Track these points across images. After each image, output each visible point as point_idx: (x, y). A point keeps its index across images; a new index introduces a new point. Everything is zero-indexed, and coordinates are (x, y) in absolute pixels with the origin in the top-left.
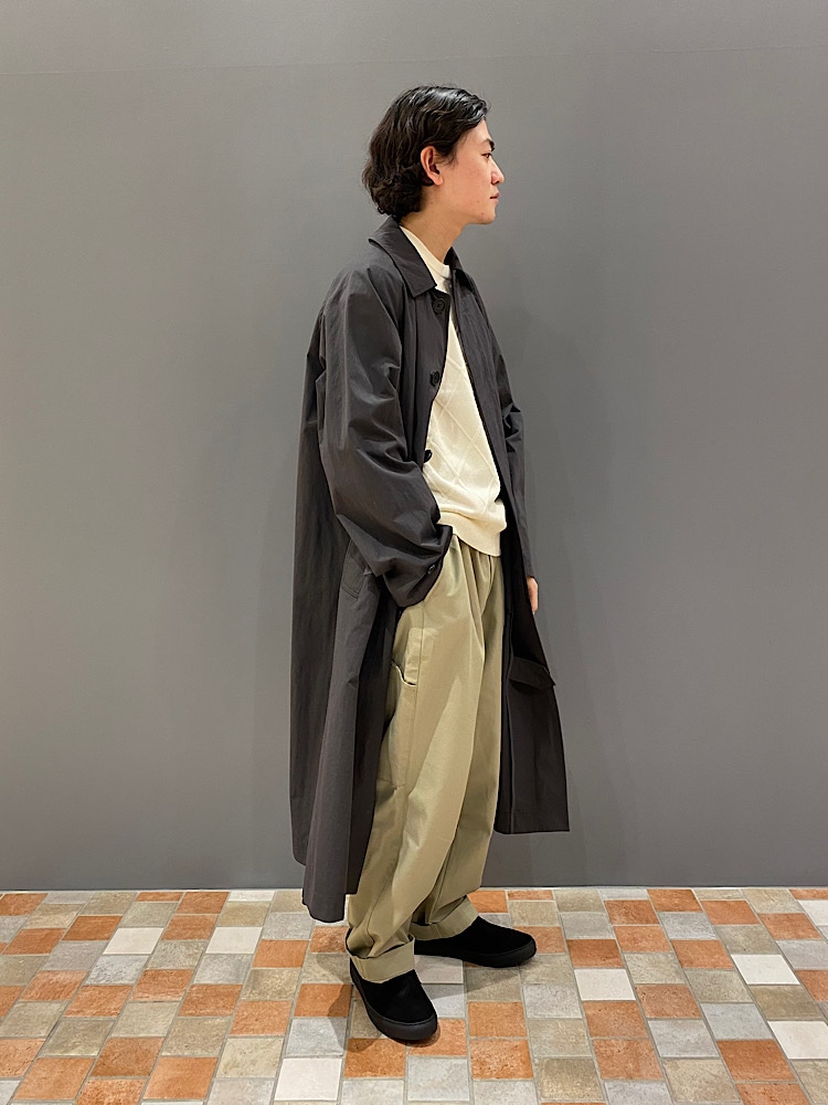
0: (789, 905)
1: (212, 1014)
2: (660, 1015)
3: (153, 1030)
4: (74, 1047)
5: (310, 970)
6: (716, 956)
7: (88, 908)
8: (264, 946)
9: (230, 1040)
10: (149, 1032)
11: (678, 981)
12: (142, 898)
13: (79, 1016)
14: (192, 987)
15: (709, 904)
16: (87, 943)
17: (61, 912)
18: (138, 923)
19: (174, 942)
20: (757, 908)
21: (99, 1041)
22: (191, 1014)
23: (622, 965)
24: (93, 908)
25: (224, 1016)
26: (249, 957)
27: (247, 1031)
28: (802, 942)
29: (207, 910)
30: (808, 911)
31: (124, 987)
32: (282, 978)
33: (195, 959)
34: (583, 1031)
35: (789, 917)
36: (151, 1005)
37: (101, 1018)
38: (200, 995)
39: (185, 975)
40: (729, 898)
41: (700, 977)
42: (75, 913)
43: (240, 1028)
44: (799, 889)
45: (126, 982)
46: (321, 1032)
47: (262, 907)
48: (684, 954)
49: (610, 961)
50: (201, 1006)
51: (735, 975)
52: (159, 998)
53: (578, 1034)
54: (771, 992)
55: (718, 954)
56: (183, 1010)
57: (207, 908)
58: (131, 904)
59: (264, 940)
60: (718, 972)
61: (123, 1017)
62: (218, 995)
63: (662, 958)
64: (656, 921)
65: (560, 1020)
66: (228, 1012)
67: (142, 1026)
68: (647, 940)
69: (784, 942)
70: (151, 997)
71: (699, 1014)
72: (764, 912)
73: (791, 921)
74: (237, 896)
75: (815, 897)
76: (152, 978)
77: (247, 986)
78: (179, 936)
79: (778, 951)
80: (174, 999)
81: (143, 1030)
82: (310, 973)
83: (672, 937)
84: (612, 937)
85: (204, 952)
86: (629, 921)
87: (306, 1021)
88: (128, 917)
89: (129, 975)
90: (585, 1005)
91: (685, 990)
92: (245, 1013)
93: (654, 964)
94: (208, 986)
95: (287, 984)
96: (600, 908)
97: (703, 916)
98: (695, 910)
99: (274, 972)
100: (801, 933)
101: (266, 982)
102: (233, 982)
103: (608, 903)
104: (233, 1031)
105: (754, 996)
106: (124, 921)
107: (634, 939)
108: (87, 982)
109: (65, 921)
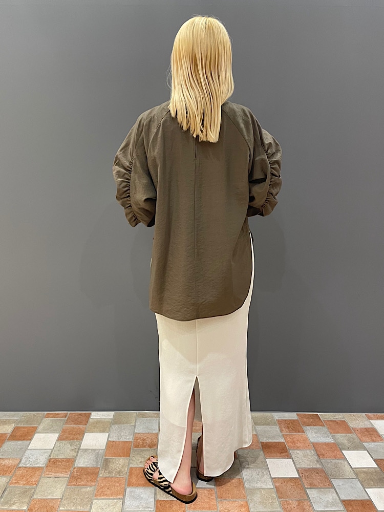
0: (366, 423)
1: (85, 485)
2: (312, 486)
3: (55, 495)
4: (14, 504)
5: (134, 459)
6: (335, 452)
7: (20, 422)
8: (110, 445)
9: (95, 501)
10: (53, 496)
11: (318, 466)
12: (47, 416)
13: (16, 485)
14: (74, 468)
15: (328, 422)
16: (20, 442)
17: (6, 424)
18: (46, 431)
19: (64, 442)
20: (351, 425)
21: (27, 500)
22: (74, 485)
23: (289, 457)
24: (23, 422)
25: (91, 486)
26: (103, 451)
27: (104, 495)
28: (376, 444)
29: (80, 423)
30: (376, 426)
31: (39, 468)
32: (120, 463)
33: (75, 452)
34: (274, 495)
35: (367, 430)
36: (53, 479)
37: (28, 487)
38: (78, 474)
39: (70, 461)
40: (336, 419)
41: (329, 464)
42: (14, 425)
43: (99, 494)
44: (370, 414)
45: (40, 465)
46: (142, 496)
47: (108, 422)
48: (320, 450)
49: (283, 454)
50: (79, 480)
51: (346, 463)
52: (57, 475)
53: (272, 498)
54: (364, 472)
55: (336, 450)
56: (69, 483)
57: (80, 422)
58: (42, 420)
59: (110, 441)
60: (337, 461)
61: (39, 486)
62: (88, 474)
63: (309, 453)
64: (303, 432)
65: (262, 489)
66: (93, 484)
67: (49, 492)
68: (300, 443)
69: (367, 444)
70: (53, 474)
71: (331, 486)
72: (355, 426)
73: (368, 432)
74: (95, 415)
75: (378, 418)
76: (54, 463)
77: (102, 468)
78: (66, 439)
79: (365, 449)
80: (65, 476)
81: (50, 494)
82: (134, 461)
83: (312, 441)
84: (282, 440)
85: (80, 447)
86: (290, 432)
87: (133, 489)
88: (41, 428)
89: (42, 462)
90: (274, 480)
91: (323, 471)
92: (102, 485)
93: (305, 456)
94: (82, 468)
95: (123, 467)
96: (274, 424)
97: (325, 429)
98: (321, 425)
99: (116, 460)
100: (374, 439)
101: (112, 466)
102: (95, 466)
103: (278, 421)
104: (96, 495)
105: (357, 474)
106: (39, 429)
107: (294, 442)
108: (20, 465)
109: (8, 429)
